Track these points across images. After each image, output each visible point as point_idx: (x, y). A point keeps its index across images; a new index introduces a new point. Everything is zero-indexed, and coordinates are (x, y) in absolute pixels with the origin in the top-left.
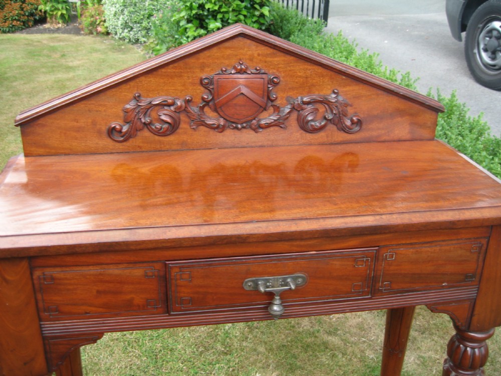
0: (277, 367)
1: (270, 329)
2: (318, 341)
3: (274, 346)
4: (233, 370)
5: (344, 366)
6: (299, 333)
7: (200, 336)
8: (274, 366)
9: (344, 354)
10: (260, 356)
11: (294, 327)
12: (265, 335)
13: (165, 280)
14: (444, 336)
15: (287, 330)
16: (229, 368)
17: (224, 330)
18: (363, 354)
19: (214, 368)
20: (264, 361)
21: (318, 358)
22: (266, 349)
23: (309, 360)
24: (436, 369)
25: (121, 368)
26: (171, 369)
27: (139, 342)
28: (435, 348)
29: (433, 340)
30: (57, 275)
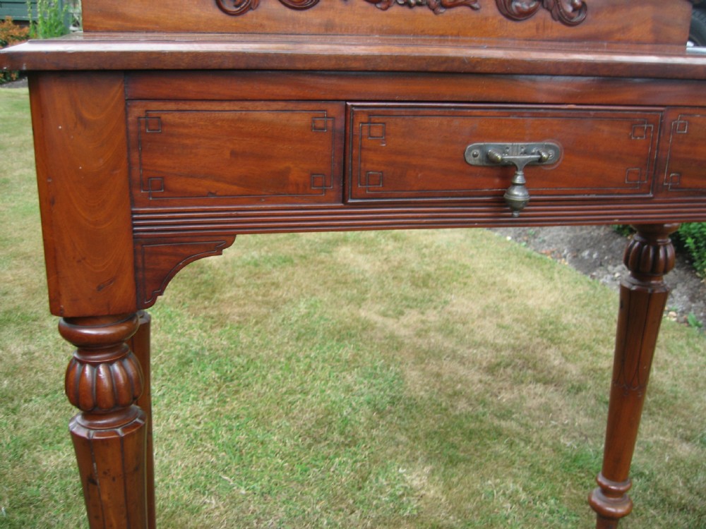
0: (428, 460)
1: (411, 412)
2: (486, 426)
3: (421, 434)
4: (363, 465)
5: (532, 457)
6: (456, 417)
7: (305, 424)
8: (425, 459)
9: (528, 441)
10: (400, 446)
11: (446, 410)
12: (404, 420)
14: (672, 415)
15: (437, 413)
16: (356, 462)
17: (341, 415)
18: (555, 441)
19: (333, 464)
20: (408, 452)
21: (489, 447)
22: (409, 437)
23: (476, 450)
24: (669, 455)
25: (187, 467)
26: (265, 466)
27: (211, 432)
28: (661, 431)
29: (656, 421)
30: (167, 118)
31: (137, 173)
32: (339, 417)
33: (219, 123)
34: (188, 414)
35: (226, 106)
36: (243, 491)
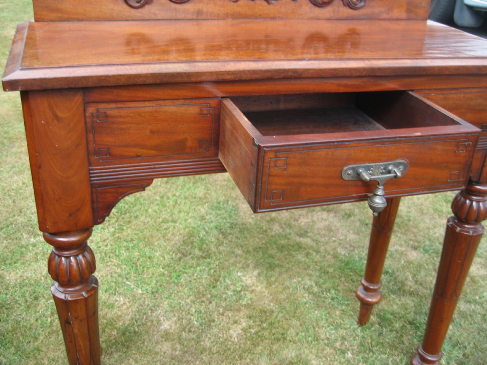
0: (256, 266)
1: (244, 234)
2: (291, 243)
3: (251, 249)
4: (215, 271)
5: (320, 262)
6: (272, 236)
7: (176, 244)
8: (254, 266)
9: (318, 252)
10: (238, 258)
11: (266, 231)
12: (239, 239)
14: (406, 232)
15: (260, 234)
16: (210, 269)
17: (199, 237)
18: (335, 251)
19: (196, 271)
20: (243, 261)
21: (294, 256)
22: (244, 251)
23: (286, 259)
24: (404, 259)
25: (102, 276)
26: (153, 274)
27: (115, 251)
28: (399, 243)
29: (397, 236)
30: (111, 112)
31: (92, 146)
32: (198, 238)
33: (143, 114)
35: (147, 104)
36: (140, 291)
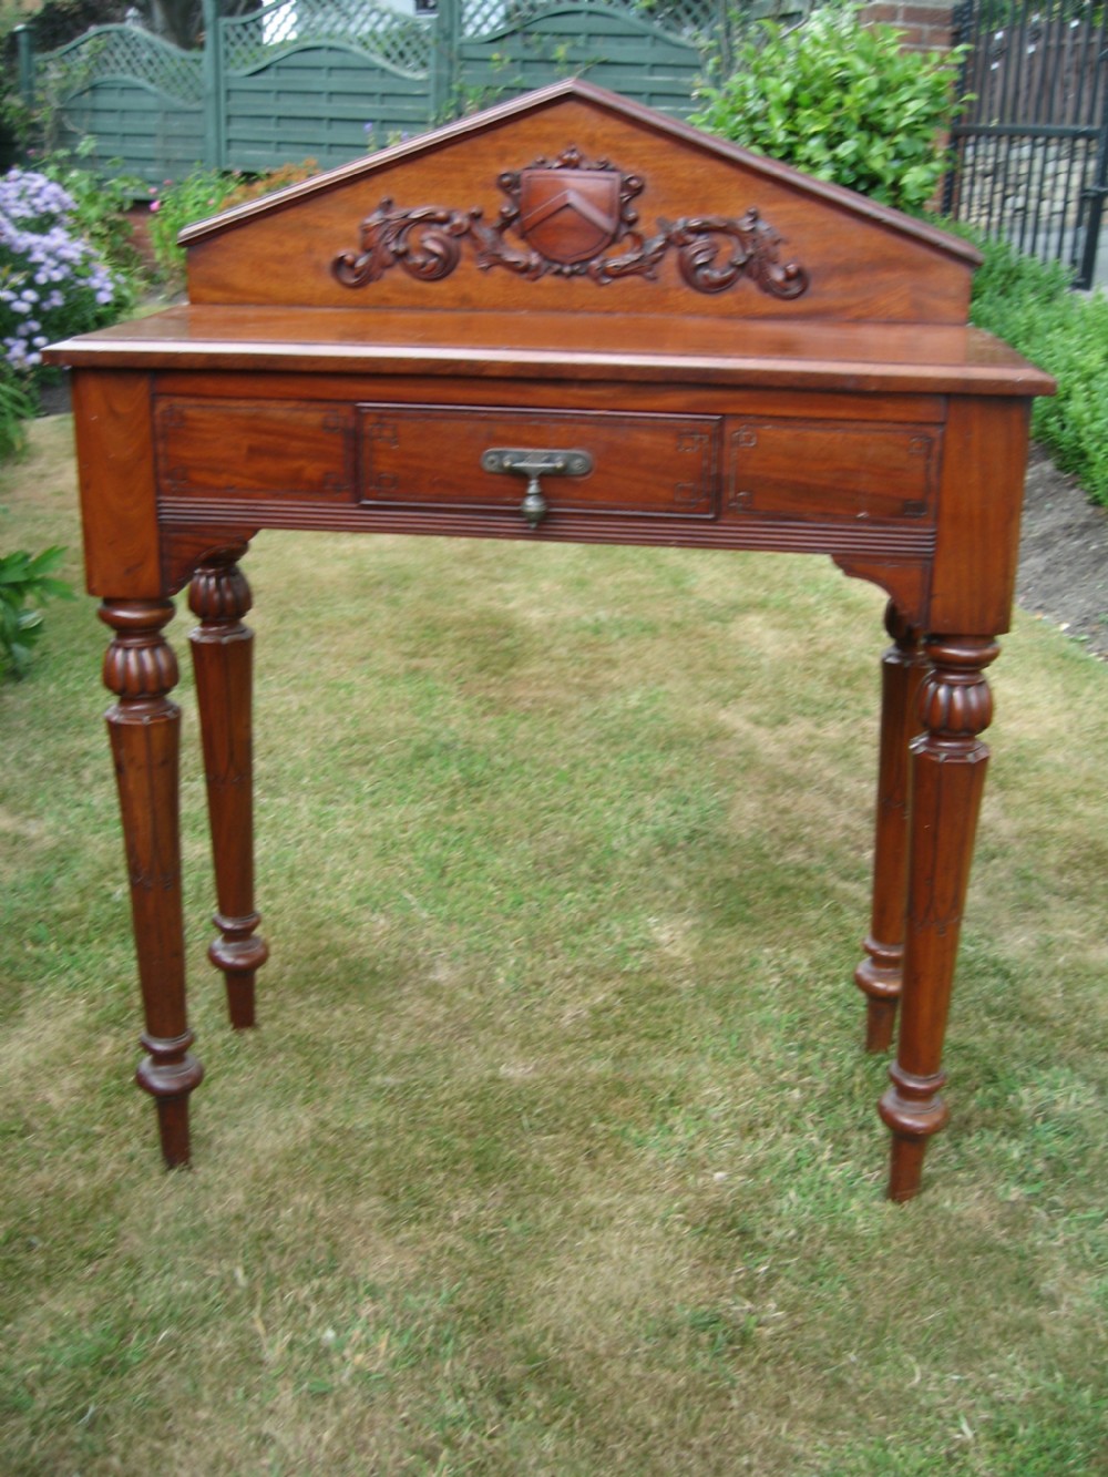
0: (699, 912)
1: (709, 853)
2: (813, 885)
3: (706, 880)
4: (601, 906)
6: (774, 867)
7: (550, 850)
8: (694, 911)
10: (667, 892)
11: (765, 856)
12: (694, 861)
13: (355, 439)
16: (593, 901)
20: (675, 900)
25: (364, 878)
31: (162, 463)
33: (235, 420)
34: (396, 818)
